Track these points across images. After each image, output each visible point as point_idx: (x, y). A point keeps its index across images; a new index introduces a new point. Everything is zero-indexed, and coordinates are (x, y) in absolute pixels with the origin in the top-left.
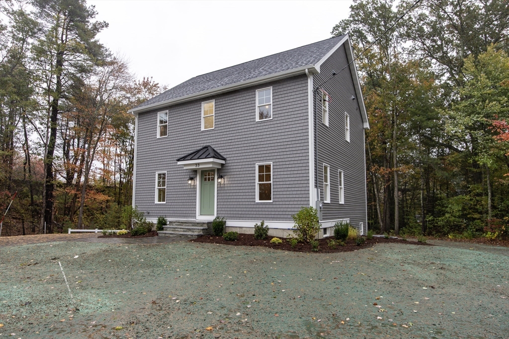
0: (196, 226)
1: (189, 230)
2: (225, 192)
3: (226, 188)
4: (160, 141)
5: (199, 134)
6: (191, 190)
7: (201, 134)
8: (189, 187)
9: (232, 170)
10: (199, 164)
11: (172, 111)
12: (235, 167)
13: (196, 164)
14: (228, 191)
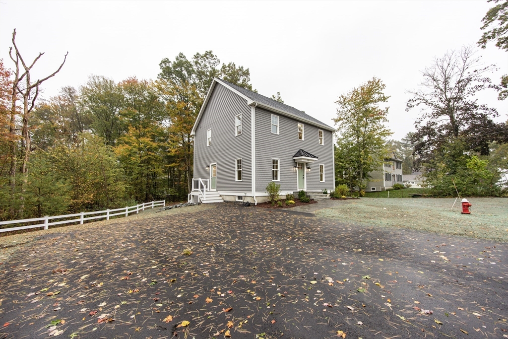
3: (310, 174)
4: (272, 135)
6: (294, 173)
7: (298, 141)
9: (312, 165)
11: (281, 118)
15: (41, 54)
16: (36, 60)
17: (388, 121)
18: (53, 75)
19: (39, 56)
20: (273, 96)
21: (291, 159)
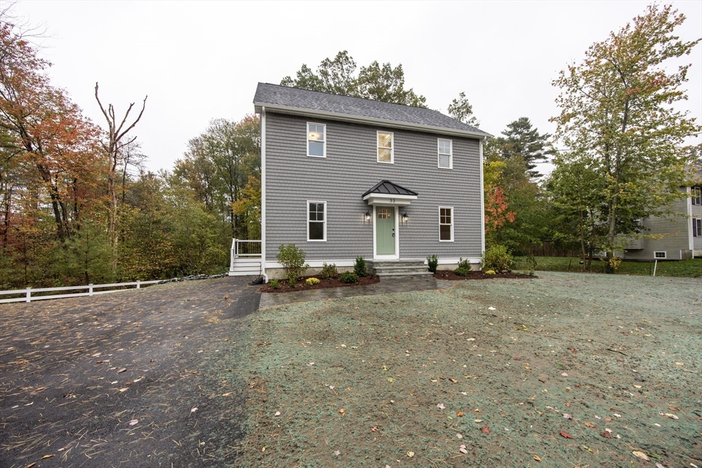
0: (411, 265)
1: (413, 270)
2: (408, 230)
3: (409, 227)
4: (310, 160)
5: (374, 166)
6: (365, 227)
7: (376, 166)
8: (363, 223)
9: (415, 210)
10: (394, 199)
11: (331, 127)
12: (417, 207)
13: (391, 199)
14: (411, 230)
15: (132, 105)
16: (128, 113)
17: (686, 98)
18: (134, 125)
19: (130, 108)
20: (455, 101)
21: (358, 199)
